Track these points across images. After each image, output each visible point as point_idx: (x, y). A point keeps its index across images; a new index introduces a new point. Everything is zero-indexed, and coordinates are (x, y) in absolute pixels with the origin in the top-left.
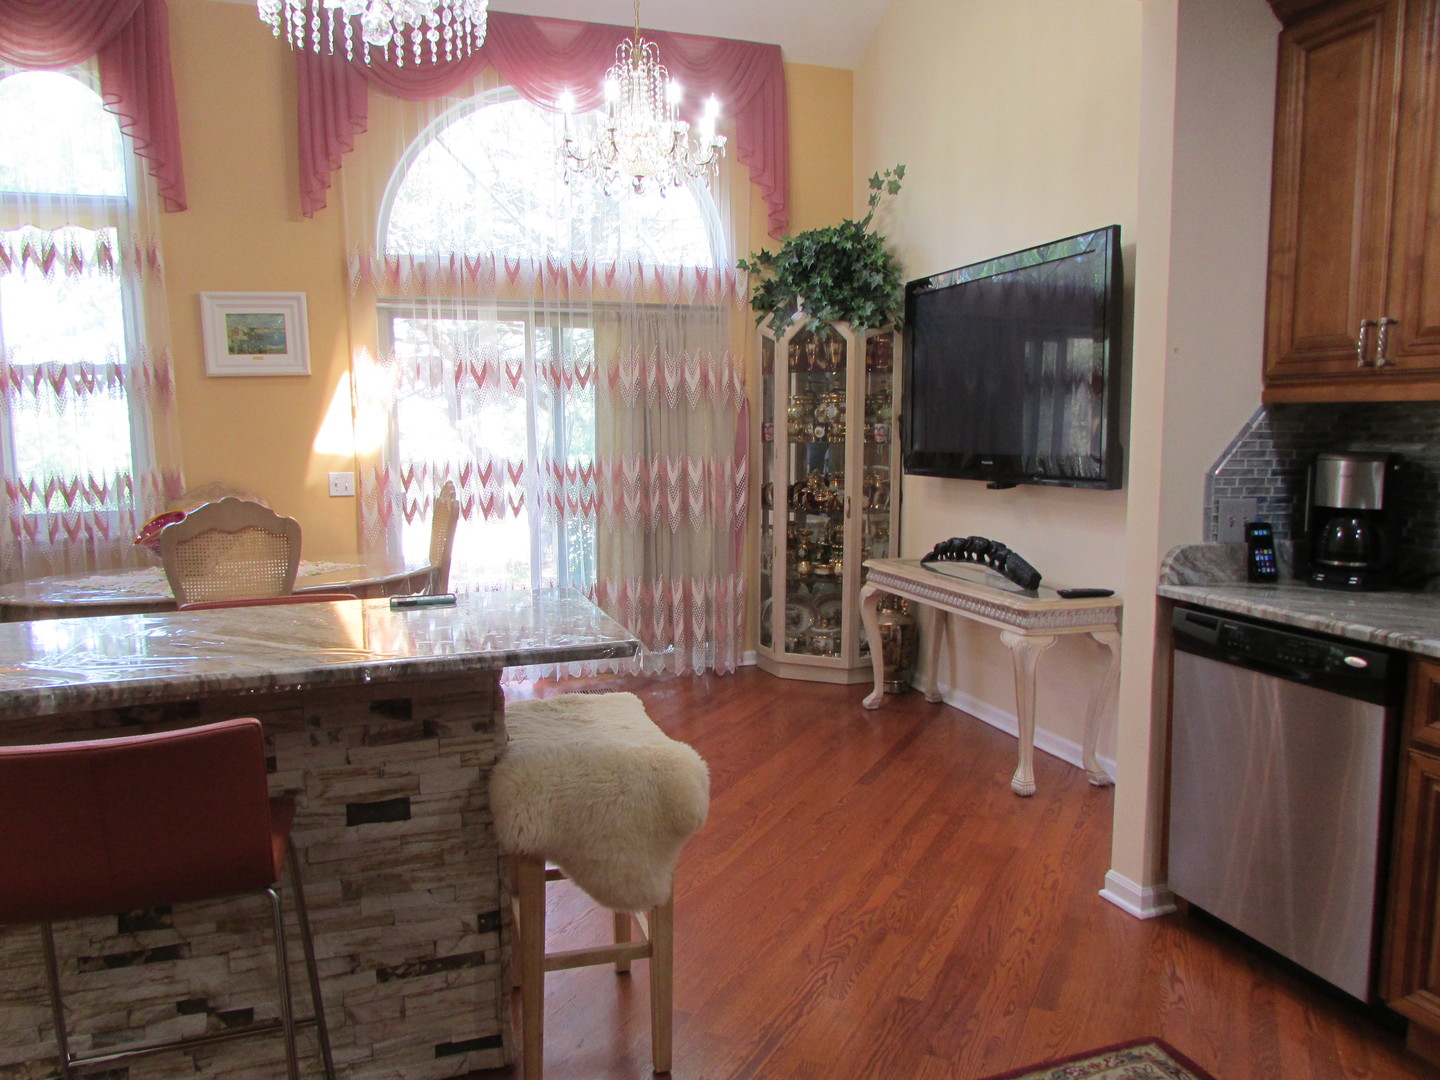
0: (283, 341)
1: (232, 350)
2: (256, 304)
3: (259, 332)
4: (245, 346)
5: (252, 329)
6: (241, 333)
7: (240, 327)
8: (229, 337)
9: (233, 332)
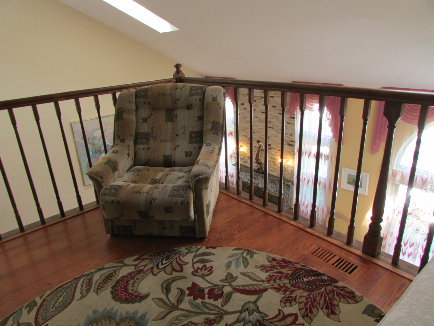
1: (348, 183)
4: (351, 183)
5: (354, 179)
6: (351, 180)
7: (351, 178)
9: (349, 179)
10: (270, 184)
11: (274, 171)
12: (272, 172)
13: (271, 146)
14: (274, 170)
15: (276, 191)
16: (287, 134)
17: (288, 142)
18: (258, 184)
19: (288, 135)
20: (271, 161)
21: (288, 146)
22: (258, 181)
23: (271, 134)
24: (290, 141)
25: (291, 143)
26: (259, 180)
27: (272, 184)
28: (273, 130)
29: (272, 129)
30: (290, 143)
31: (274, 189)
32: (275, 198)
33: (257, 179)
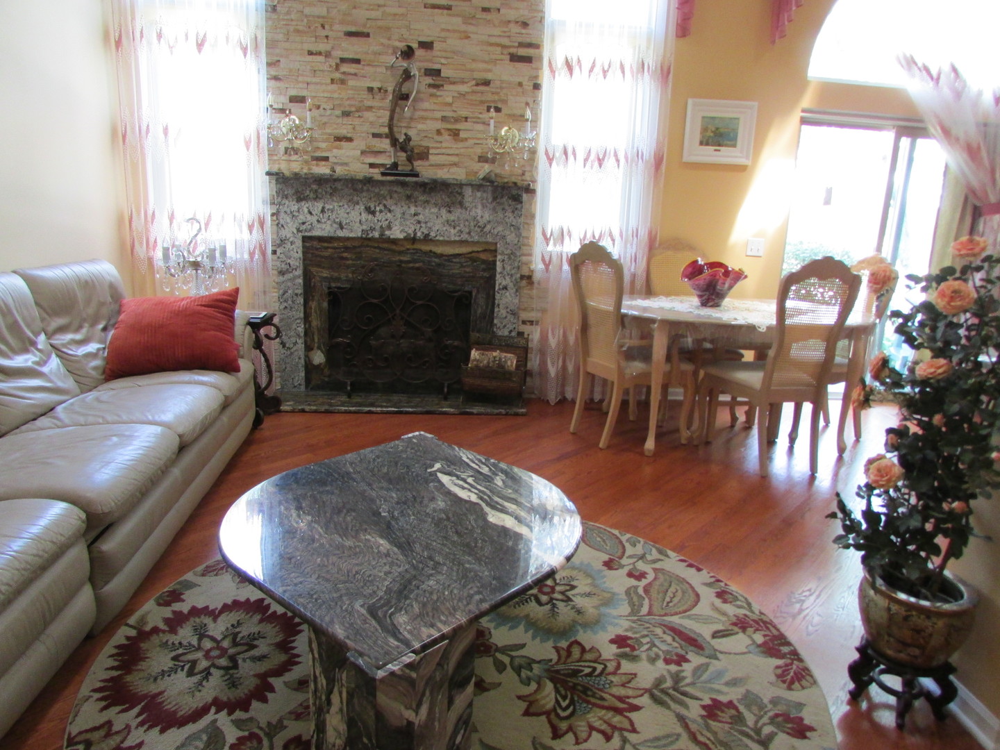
0: (735, 139)
1: (701, 143)
2: (722, 109)
3: (722, 130)
4: (710, 140)
5: (717, 129)
6: (709, 131)
7: (710, 126)
8: (701, 133)
9: (704, 130)
10: (444, 211)
11: (455, 164)
12: (446, 170)
13: (442, 75)
14: (455, 159)
15: (469, 233)
16: (509, 22)
17: (513, 50)
18: (389, 228)
19: (512, 25)
20: (443, 131)
21: (512, 63)
22: (389, 214)
23: (443, 30)
24: (521, 45)
25: (523, 52)
26: (390, 211)
27: (450, 212)
28: (450, 15)
29: (445, 11)
30: (519, 54)
31: (458, 228)
32: (457, 260)
33: (381, 211)
